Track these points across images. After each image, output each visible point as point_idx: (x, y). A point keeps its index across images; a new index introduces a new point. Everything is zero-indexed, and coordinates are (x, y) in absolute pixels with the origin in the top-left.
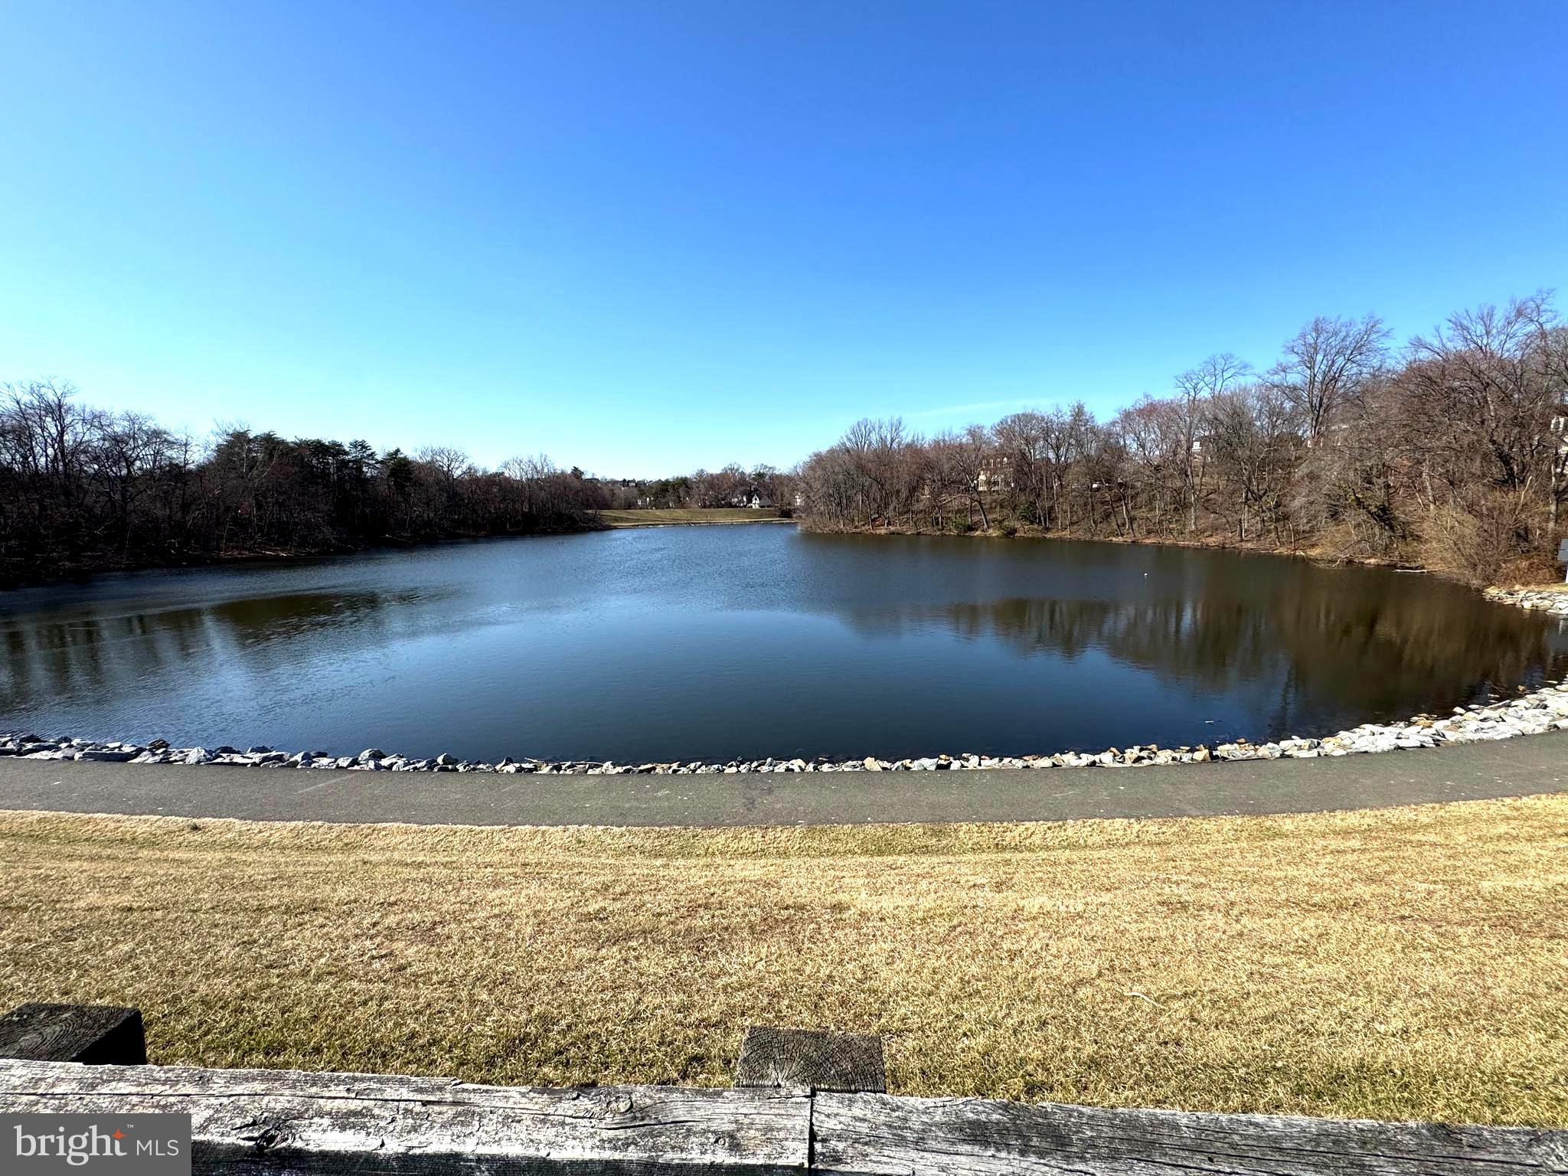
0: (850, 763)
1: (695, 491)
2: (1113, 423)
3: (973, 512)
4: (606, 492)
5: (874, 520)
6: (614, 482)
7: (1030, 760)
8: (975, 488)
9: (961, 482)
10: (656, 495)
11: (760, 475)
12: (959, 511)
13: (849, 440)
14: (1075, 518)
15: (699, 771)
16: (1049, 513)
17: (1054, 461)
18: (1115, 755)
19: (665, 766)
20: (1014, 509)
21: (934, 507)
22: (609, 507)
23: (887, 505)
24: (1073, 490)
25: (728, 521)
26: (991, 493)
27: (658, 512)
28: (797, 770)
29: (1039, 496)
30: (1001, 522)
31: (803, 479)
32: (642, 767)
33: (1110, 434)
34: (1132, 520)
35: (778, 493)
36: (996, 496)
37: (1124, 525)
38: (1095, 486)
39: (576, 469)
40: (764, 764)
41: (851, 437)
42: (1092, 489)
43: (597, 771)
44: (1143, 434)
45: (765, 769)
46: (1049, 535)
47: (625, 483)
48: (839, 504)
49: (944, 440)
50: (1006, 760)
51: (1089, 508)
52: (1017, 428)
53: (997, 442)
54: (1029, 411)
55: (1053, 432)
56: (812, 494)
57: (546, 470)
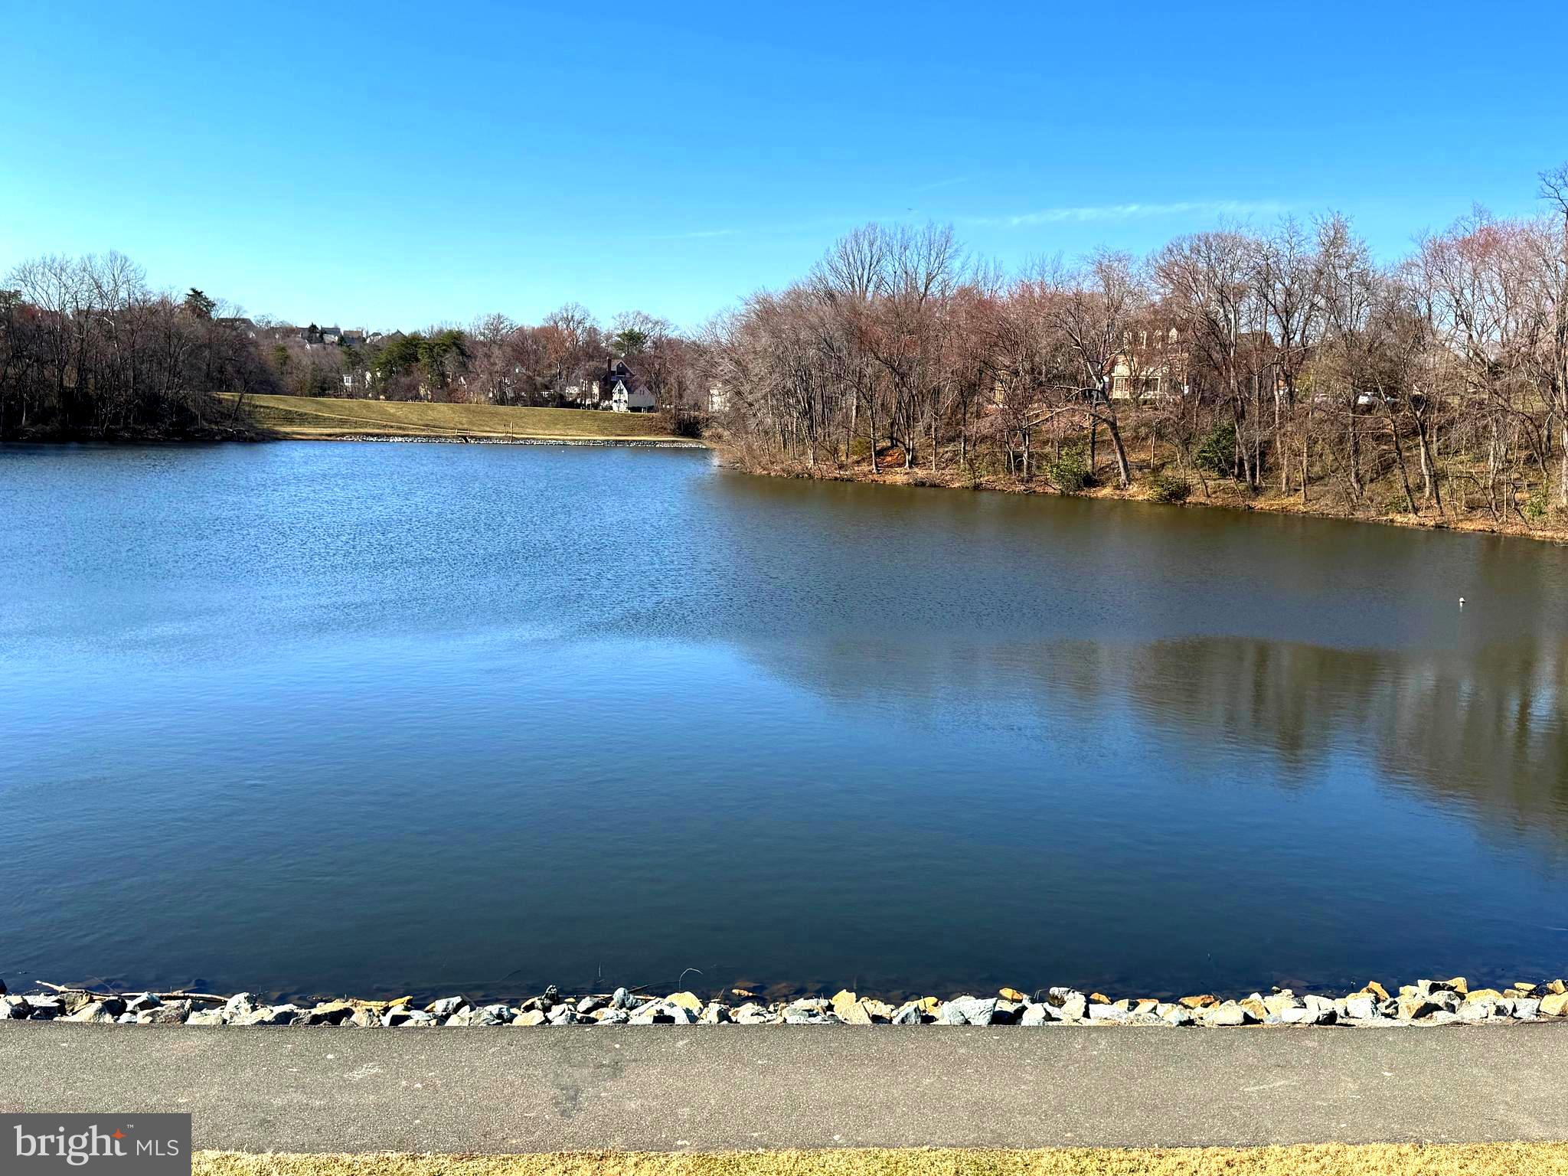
0: (801, 1004)
1: (478, 364)
2: (1408, 267)
3: (1095, 444)
4: (267, 352)
5: (881, 453)
6: (289, 332)
7: (1196, 1007)
8: (1104, 393)
9: (1074, 378)
10: (388, 366)
11: (633, 339)
12: (1066, 442)
13: (835, 270)
14: (1317, 469)
15: (453, 1021)
16: (1263, 454)
17: (1277, 341)
18: (1378, 1000)
19: (376, 1006)
20: (1186, 443)
21: (1013, 430)
22: (273, 389)
23: (911, 420)
24: (1317, 407)
25: (555, 435)
26: (1138, 404)
27: (391, 407)
28: (681, 1019)
29: (1241, 416)
30: (1156, 470)
31: (727, 351)
32: (321, 1009)
33: (1399, 290)
34: (1438, 477)
35: (672, 380)
36: (1148, 413)
37: (1420, 488)
38: (1363, 400)
39: (197, 294)
40: (605, 1004)
41: (841, 265)
42: (1355, 408)
43: (212, 1016)
44: (1467, 292)
45: (607, 1015)
46: (1260, 504)
47: (314, 333)
48: (807, 413)
49: (1042, 285)
50: (1145, 1005)
51: (1349, 446)
52: (1202, 266)
53: (1157, 293)
54: (1229, 229)
55: (1279, 278)
56: (746, 388)
57: (123, 294)
